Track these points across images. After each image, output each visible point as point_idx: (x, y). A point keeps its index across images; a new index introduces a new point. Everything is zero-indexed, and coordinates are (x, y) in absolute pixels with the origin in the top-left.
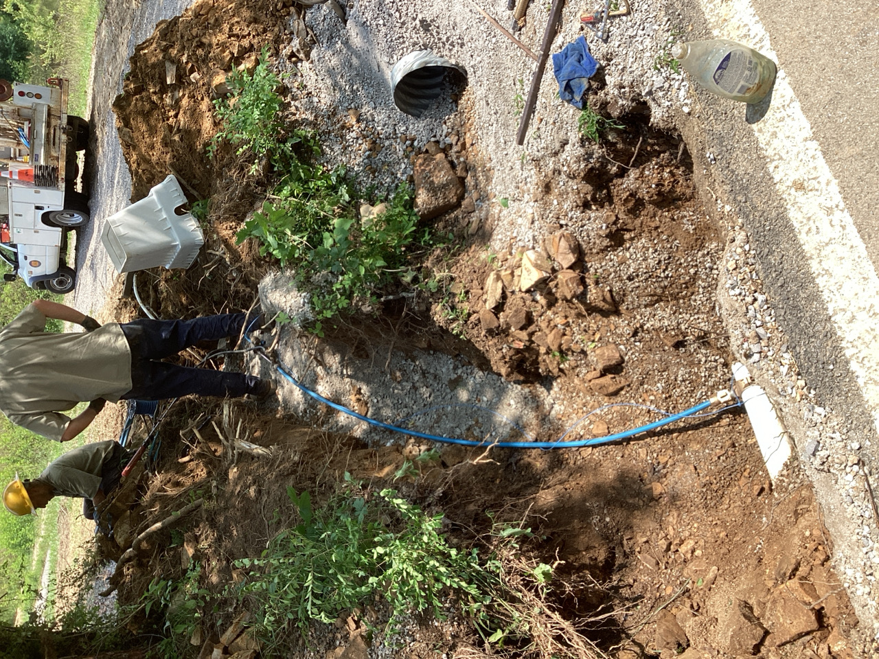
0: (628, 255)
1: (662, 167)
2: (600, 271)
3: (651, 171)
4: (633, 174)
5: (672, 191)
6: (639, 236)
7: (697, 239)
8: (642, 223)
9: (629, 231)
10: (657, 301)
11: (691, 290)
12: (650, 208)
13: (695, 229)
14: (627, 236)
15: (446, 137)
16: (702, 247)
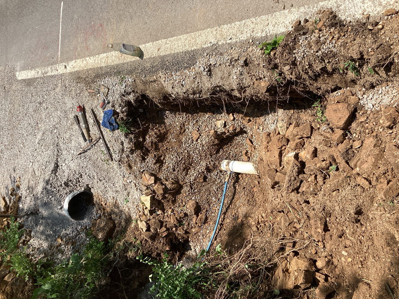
0: (167, 164)
1: (152, 129)
2: (164, 176)
3: (151, 133)
4: (147, 137)
5: (161, 133)
6: (165, 156)
7: (179, 142)
8: (162, 151)
9: (161, 156)
10: (187, 171)
11: (191, 158)
12: (160, 144)
13: (176, 139)
14: (162, 158)
15: (96, 215)
16: (182, 143)
